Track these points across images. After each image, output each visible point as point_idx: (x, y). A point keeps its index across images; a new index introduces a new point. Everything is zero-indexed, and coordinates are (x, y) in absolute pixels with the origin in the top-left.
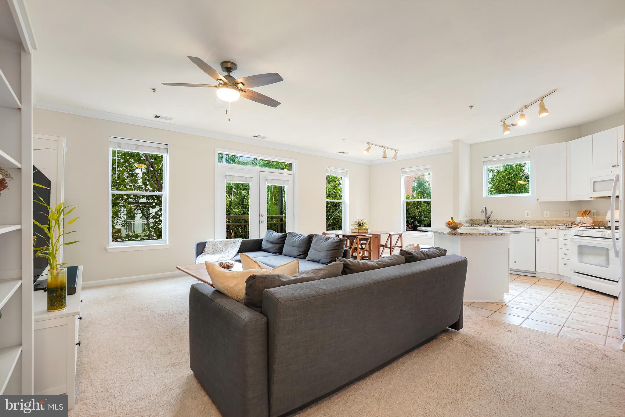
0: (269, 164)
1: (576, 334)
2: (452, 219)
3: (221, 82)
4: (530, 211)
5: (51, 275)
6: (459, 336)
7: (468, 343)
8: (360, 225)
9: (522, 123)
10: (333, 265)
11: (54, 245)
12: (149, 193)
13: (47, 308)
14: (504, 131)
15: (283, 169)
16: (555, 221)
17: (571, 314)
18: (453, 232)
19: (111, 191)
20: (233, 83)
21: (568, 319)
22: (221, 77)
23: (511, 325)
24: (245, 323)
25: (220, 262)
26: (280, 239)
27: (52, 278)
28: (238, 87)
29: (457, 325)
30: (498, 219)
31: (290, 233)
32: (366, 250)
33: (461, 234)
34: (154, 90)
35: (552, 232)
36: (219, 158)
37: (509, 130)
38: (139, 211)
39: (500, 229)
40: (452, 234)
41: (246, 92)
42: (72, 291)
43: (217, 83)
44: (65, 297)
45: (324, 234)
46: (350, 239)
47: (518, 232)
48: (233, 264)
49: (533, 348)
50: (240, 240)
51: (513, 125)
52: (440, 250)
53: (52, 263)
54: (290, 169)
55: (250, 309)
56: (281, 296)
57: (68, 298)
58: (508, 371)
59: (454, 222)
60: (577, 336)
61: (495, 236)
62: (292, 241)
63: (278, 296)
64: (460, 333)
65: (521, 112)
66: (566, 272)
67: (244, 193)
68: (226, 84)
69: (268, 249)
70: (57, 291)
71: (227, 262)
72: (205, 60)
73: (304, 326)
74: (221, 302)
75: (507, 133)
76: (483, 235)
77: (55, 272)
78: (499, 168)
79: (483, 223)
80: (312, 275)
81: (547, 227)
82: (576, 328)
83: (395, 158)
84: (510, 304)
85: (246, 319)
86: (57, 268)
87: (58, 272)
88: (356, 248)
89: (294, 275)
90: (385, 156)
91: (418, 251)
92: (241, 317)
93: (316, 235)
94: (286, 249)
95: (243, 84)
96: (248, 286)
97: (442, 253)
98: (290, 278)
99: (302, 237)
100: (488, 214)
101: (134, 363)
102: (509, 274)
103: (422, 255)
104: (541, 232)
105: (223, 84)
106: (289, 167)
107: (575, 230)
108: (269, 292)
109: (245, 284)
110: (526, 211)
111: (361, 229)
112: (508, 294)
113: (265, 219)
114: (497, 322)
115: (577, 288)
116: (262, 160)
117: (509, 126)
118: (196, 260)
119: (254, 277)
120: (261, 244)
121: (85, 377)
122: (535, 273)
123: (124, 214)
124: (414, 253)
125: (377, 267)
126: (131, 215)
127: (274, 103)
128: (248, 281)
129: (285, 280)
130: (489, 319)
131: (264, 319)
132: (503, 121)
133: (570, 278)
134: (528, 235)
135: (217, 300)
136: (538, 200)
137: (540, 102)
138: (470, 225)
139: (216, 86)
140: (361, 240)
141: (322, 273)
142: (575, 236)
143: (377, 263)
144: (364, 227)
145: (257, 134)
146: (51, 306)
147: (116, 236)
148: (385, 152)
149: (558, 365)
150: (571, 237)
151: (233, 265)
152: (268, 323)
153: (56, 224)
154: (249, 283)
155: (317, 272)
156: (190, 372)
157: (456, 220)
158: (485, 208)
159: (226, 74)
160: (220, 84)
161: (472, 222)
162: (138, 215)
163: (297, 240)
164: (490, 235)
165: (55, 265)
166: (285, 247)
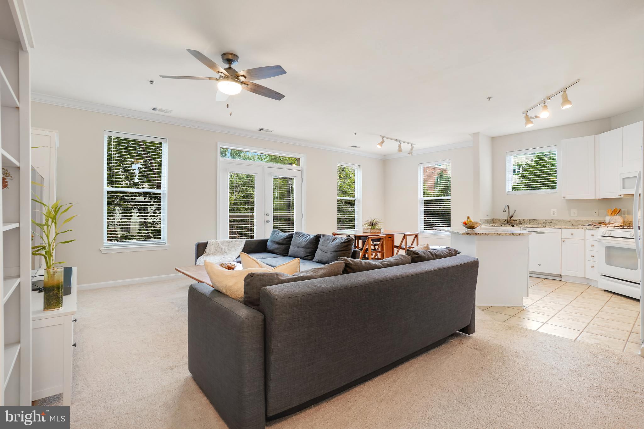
0: (275, 159)
1: (595, 339)
2: (468, 218)
3: (222, 75)
4: (556, 210)
5: (48, 274)
6: (471, 341)
7: (479, 348)
8: (373, 224)
9: (544, 115)
10: (334, 264)
11: (50, 244)
12: (147, 190)
13: (44, 307)
14: (526, 124)
15: (291, 164)
16: (583, 221)
17: (593, 319)
18: (468, 232)
19: (106, 188)
20: (234, 76)
21: (589, 324)
22: (222, 70)
23: (527, 330)
24: (242, 320)
25: (221, 263)
26: (286, 240)
27: (48, 277)
28: (239, 80)
29: (468, 329)
30: (522, 218)
31: (296, 233)
32: (379, 252)
33: (477, 234)
34: (152, 82)
35: (578, 232)
36: (222, 153)
37: (532, 122)
38: (136, 210)
39: (523, 229)
40: (467, 234)
41: (247, 85)
42: (68, 291)
43: (217, 76)
44: (62, 296)
45: (334, 234)
46: (361, 239)
47: (543, 233)
48: (236, 265)
49: (547, 353)
50: (244, 241)
51: (537, 117)
52: (450, 251)
53: (48, 262)
54: (298, 165)
55: (248, 307)
56: (277, 293)
57: (64, 298)
58: (517, 375)
59: (471, 221)
60: (596, 341)
61: (513, 236)
62: (298, 242)
63: (274, 293)
64: (471, 337)
65: (544, 104)
66: (594, 275)
67: (250, 190)
68: (227, 77)
69: (273, 250)
70: (53, 290)
71: (228, 264)
72: (205, 53)
73: (301, 324)
74: (220, 300)
75: (529, 126)
76: (500, 235)
77: (52, 271)
78: (530, 163)
79: (506, 222)
80: (312, 274)
81: (573, 227)
82: (596, 333)
83: (411, 153)
84: (529, 309)
85: (243, 316)
86: (53, 267)
87: (54, 271)
88: (367, 250)
89: (293, 274)
90: (400, 151)
91: (426, 251)
92: (238, 314)
93: (324, 235)
94: (292, 249)
95: (245, 77)
96: (246, 284)
97: (452, 253)
98: (288, 276)
99: (309, 238)
100: (511, 213)
101: (130, 366)
102: (529, 277)
103: (430, 256)
104: (566, 232)
105: (223, 77)
106: (297, 161)
107: (603, 230)
108: (266, 289)
109: (243, 283)
110: (552, 210)
111: (374, 228)
112: (527, 298)
113: (271, 218)
114: (513, 327)
115: (604, 292)
116: (269, 155)
117: (532, 118)
118: (196, 261)
119: (252, 275)
120: (266, 245)
121: (80, 379)
122: (561, 276)
123: (120, 213)
124: (421, 253)
125: (381, 266)
126: (127, 214)
127: (278, 96)
128: (246, 279)
129: (283, 278)
130: (505, 323)
131: (261, 317)
132: (526, 113)
133: (598, 281)
134: (553, 235)
135: (216, 299)
136: (564, 198)
137: (562, 93)
138: (491, 225)
139: (216, 79)
140: (373, 240)
141: (322, 271)
142: (602, 236)
143: (380, 263)
144: (377, 227)
145: (262, 127)
146: (48, 306)
147: (112, 236)
148: (400, 146)
149: (571, 370)
150: (599, 238)
151: (235, 267)
152: (265, 320)
153: (52, 223)
154: (247, 281)
155: (317, 271)
156: (188, 374)
157: (473, 219)
158: (508, 206)
159: (227, 66)
160: (221, 76)
161: (493, 222)
162: (135, 213)
163: (304, 241)
164: (507, 235)
165: (51, 264)
166: (291, 248)
